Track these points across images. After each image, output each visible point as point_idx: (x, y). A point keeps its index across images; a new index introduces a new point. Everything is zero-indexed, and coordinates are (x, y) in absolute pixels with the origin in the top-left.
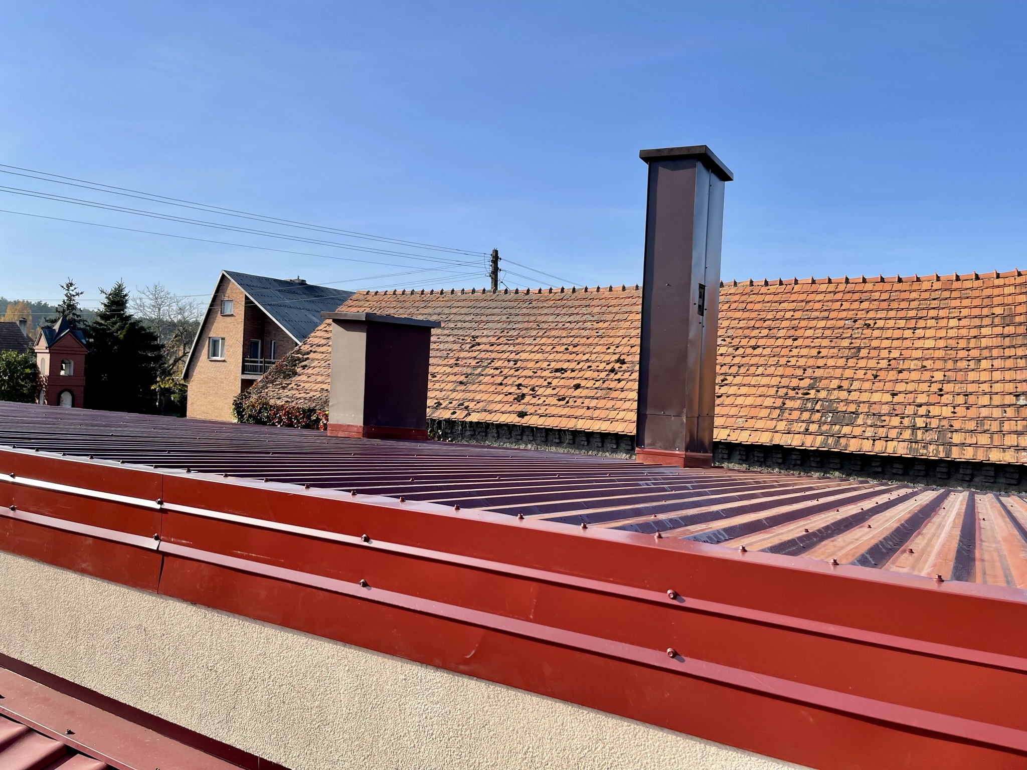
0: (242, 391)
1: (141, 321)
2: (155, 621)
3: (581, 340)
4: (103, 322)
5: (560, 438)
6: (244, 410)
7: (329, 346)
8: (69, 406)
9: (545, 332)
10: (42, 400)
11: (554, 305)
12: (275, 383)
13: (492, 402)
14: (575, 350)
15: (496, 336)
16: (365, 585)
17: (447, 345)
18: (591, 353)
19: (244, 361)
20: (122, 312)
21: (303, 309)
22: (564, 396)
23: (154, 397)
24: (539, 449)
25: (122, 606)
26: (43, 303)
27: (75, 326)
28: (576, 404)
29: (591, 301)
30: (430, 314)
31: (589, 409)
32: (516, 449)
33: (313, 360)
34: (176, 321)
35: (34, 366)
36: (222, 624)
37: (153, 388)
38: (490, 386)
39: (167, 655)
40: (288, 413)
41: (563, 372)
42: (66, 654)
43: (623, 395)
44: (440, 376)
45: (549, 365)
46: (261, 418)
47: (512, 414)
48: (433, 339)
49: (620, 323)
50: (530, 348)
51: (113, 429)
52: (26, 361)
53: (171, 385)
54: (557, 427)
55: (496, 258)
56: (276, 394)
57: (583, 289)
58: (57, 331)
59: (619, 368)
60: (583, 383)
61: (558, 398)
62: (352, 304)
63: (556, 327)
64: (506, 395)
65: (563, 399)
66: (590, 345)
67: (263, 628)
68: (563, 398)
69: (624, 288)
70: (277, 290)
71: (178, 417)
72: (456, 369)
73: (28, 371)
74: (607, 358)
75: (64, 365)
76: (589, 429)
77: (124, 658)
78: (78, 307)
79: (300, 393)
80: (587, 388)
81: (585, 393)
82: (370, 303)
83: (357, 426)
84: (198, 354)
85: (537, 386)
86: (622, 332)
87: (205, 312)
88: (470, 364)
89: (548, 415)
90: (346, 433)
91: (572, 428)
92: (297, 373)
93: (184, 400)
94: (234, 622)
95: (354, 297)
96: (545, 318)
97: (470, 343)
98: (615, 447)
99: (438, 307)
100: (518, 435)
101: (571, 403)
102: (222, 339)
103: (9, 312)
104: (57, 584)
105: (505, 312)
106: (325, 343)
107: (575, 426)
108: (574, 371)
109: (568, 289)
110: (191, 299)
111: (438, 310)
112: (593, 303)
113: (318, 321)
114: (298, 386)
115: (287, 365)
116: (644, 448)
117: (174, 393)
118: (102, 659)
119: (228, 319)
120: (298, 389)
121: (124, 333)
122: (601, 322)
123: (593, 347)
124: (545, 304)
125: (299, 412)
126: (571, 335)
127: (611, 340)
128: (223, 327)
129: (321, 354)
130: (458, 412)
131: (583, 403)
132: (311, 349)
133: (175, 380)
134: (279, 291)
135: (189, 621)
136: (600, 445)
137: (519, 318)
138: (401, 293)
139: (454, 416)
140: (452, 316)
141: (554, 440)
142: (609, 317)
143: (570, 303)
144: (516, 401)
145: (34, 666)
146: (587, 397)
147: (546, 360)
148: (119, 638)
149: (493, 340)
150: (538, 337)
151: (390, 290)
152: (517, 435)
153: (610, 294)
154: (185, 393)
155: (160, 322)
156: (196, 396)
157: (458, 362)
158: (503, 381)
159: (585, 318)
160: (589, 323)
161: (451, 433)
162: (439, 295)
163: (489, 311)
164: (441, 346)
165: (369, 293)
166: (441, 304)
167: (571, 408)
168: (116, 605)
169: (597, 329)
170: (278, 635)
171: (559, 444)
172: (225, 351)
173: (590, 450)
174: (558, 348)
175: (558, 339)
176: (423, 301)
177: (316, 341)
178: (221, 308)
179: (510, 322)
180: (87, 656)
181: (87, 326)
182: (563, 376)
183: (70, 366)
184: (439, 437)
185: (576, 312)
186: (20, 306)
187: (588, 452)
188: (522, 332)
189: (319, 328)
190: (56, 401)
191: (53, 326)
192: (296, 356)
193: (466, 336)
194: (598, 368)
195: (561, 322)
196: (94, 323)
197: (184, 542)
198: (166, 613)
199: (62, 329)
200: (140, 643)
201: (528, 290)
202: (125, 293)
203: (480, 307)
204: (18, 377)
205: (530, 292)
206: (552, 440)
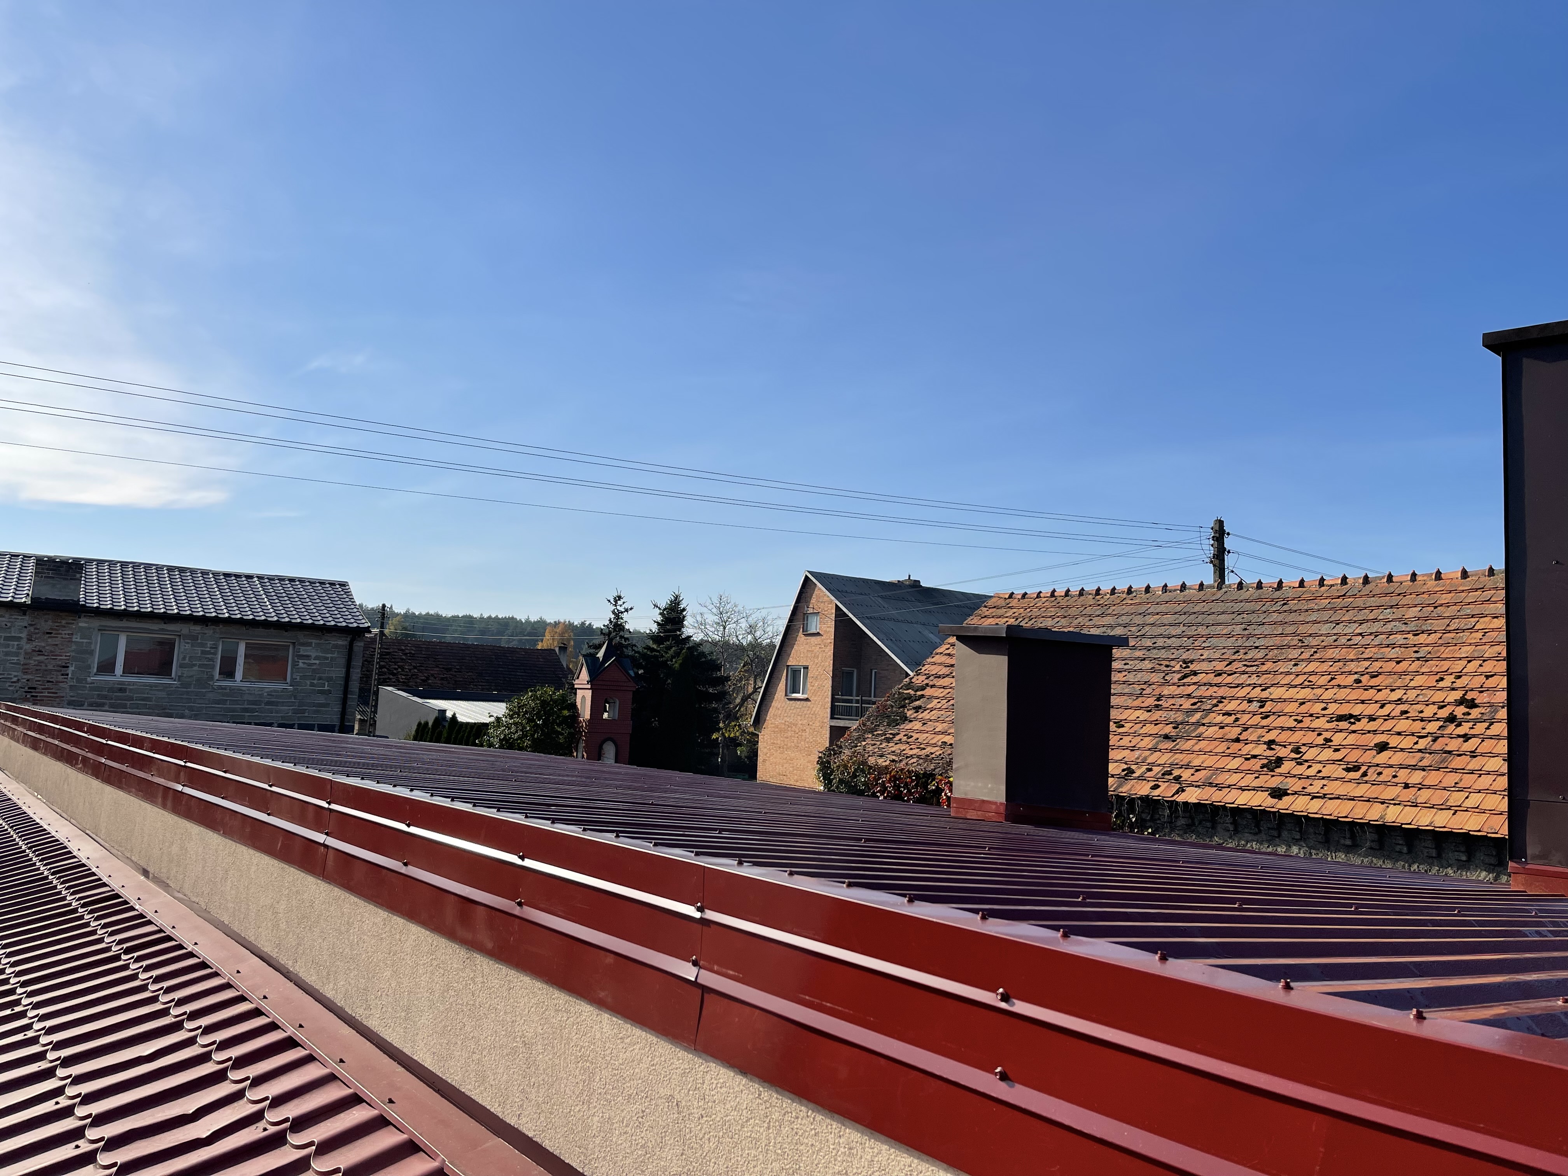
0: (831, 742)
1: (701, 645)
2: (691, 1092)
3: (1384, 665)
4: (655, 646)
5: (1353, 837)
6: (832, 771)
7: (953, 677)
8: (612, 761)
9: (1315, 652)
10: (581, 753)
11: (1329, 606)
12: (875, 733)
13: (1222, 770)
14: (1374, 682)
15: (1224, 660)
16: (1004, 1077)
17: (1140, 675)
18: (1407, 688)
19: (833, 700)
20: (678, 633)
21: (917, 623)
22: (1356, 764)
23: (715, 751)
24: (1314, 857)
25: (648, 1062)
26: (587, 623)
27: (622, 652)
28: (1381, 778)
29: (1401, 597)
30: (1112, 627)
31: (1409, 787)
32: (1269, 854)
33: (931, 698)
34: (745, 644)
35: (573, 706)
36: (783, 1112)
37: (714, 736)
38: (1216, 743)
39: (706, 1149)
40: (893, 779)
41: (1352, 720)
42: (574, 1128)
43: (1474, 764)
44: (1130, 725)
45: (1325, 709)
46: (856, 785)
47: (1259, 792)
48: (1115, 665)
49: (1461, 634)
50: (1287, 680)
51: (656, 794)
52: (563, 698)
53: (738, 734)
54: (1346, 817)
55: (1220, 533)
56: (877, 750)
57: (1383, 577)
58: (601, 660)
59: (1464, 714)
60: (1393, 741)
61: (1345, 766)
62: (987, 613)
63: (1336, 643)
64: (1247, 759)
65: (1356, 768)
66: (1405, 673)
67: (843, 1127)
68: (1355, 766)
69: (1465, 574)
70: (879, 596)
71: (744, 779)
72: (1157, 715)
73: (566, 713)
74: (1439, 696)
75: (607, 705)
76: (1410, 824)
77: (650, 1144)
78: (627, 627)
79: (911, 749)
80: (1402, 750)
81: (1398, 758)
82: (1015, 610)
83: (995, 803)
84: (772, 690)
85: (1304, 745)
86: (1466, 651)
87: (782, 630)
88: (1181, 705)
89: (1328, 796)
90: (980, 813)
91: (1377, 821)
92: (906, 717)
93: (753, 755)
94: (800, 1111)
95: (990, 603)
96: (1314, 629)
97: (1179, 672)
98: (1464, 858)
99: (1123, 615)
100: (1272, 829)
101: (1372, 775)
102: (804, 668)
103: (548, 636)
104: (568, 1018)
105: (1239, 619)
106: (947, 673)
107: (1381, 817)
108: (1374, 720)
109: (1354, 579)
110: (764, 613)
111: (1125, 619)
112: (1404, 601)
113: (938, 640)
114: (908, 738)
115: (892, 707)
116: (1526, 863)
117: (740, 745)
118: (620, 1142)
119: (813, 639)
120: (908, 743)
121: (680, 661)
122: (1423, 633)
123: (1409, 677)
124: (1312, 605)
125: (911, 778)
126: (1365, 656)
127: (1445, 665)
128: (805, 651)
129: (942, 690)
130: (1163, 786)
131: (1395, 776)
132: (926, 681)
133: (743, 726)
134: (882, 597)
135: (738, 1100)
136: (1434, 853)
137: (1266, 630)
138: (1063, 594)
139: (1156, 792)
140: (1147, 628)
141: (1342, 841)
142: (1439, 625)
143: (1359, 602)
144: (1265, 769)
145: (534, 1139)
146: (1402, 767)
147: (1318, 700)
148: (643, 1112)
149: (1220, 666)
150: (1302, 660)
151: (1046, 591)
152: (1269, 828)
153: (1437, 585)
154: (755, 745)
155: (726, 645)
156: (770, 749)
157: (1160, 703)
158: (1240, 734)
159: (1389, 627)
160: (1399, 636)
161: (1152, 819)
162: (1125, 596)
163: (1210, 619)
164: (1131, 677)
165: (1014, 596)
166: (1127, 609)
167: (1373, 784)
168: (641, 1059)
169: (1415, 646)
170: (865, 1144)
171: (1353, 848)
172: (808, 685)
173: (1414, 863)
174: (1340, 680)
175: (1341, 664)
176: (1099, 605)
177: (934, 670)
178: (803, 624)
179: (1248, 637)
180: (602, 1134)
181: (636, 652)
182: (1353, 728)
183: (614, 707)
184: (1132, 826)
185: (1371, 616)
186: (560, 628)
187: (1410, 866)
188: (1271, 653)
189: (939, 650)
190: (596, 754)
191: (597, 653)
192: (905, 692)
193: (1173, 660)
194: (1421, 715)
195: (1345, 635)
196: (645, 648)
197: (731, 972)
198: (706, 1081)
199: (606, 657)
200: (671, 1124)
201: (1280, 583)
202: (682, 606)
203: (1195, 613)
204: (554, 721)
205: (1284, 585)
206: (1338, 842)
